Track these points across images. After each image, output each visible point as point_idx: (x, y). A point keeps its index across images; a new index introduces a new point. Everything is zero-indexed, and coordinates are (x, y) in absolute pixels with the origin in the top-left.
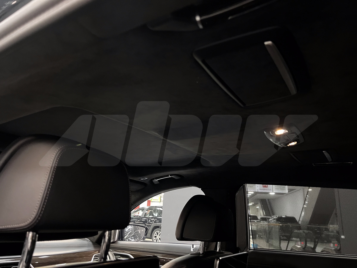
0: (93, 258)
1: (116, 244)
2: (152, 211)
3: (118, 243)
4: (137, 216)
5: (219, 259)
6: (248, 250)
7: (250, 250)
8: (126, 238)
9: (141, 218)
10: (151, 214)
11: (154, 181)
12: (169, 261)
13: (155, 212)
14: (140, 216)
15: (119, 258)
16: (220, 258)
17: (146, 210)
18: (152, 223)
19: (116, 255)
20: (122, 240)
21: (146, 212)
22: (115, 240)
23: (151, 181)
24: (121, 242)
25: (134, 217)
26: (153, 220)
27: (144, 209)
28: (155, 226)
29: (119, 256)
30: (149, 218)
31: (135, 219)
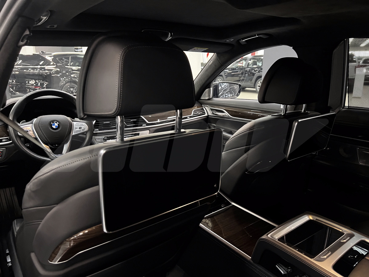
0: (193, 112)
1: (212, 101)
2: (256, 60)
3: (213, 100)
4: (240, 67)
5: (298, 121)
6: (341, 109)
7: (343, 108)
8: (221, 95)
9: (243, 68)
10: (255, 63)
11: (240, 42)
12: (246, 123)
13: (258, 60)
14: (243, 67)
15: (215, 112)
16: (300, 121)
17: (249, 60)
18: (256, 73)
19: (212, 110)
20: (217, 97)
21: (249, 62)
22: (210, 97)
23: (238, 41)
24: (216, 99)
25: (237, 67)
26: (257, 70)
27: (247, 59)
28: (259, 75)
29: (215, 111)
30: (253, 69)
31: (238, 69)
